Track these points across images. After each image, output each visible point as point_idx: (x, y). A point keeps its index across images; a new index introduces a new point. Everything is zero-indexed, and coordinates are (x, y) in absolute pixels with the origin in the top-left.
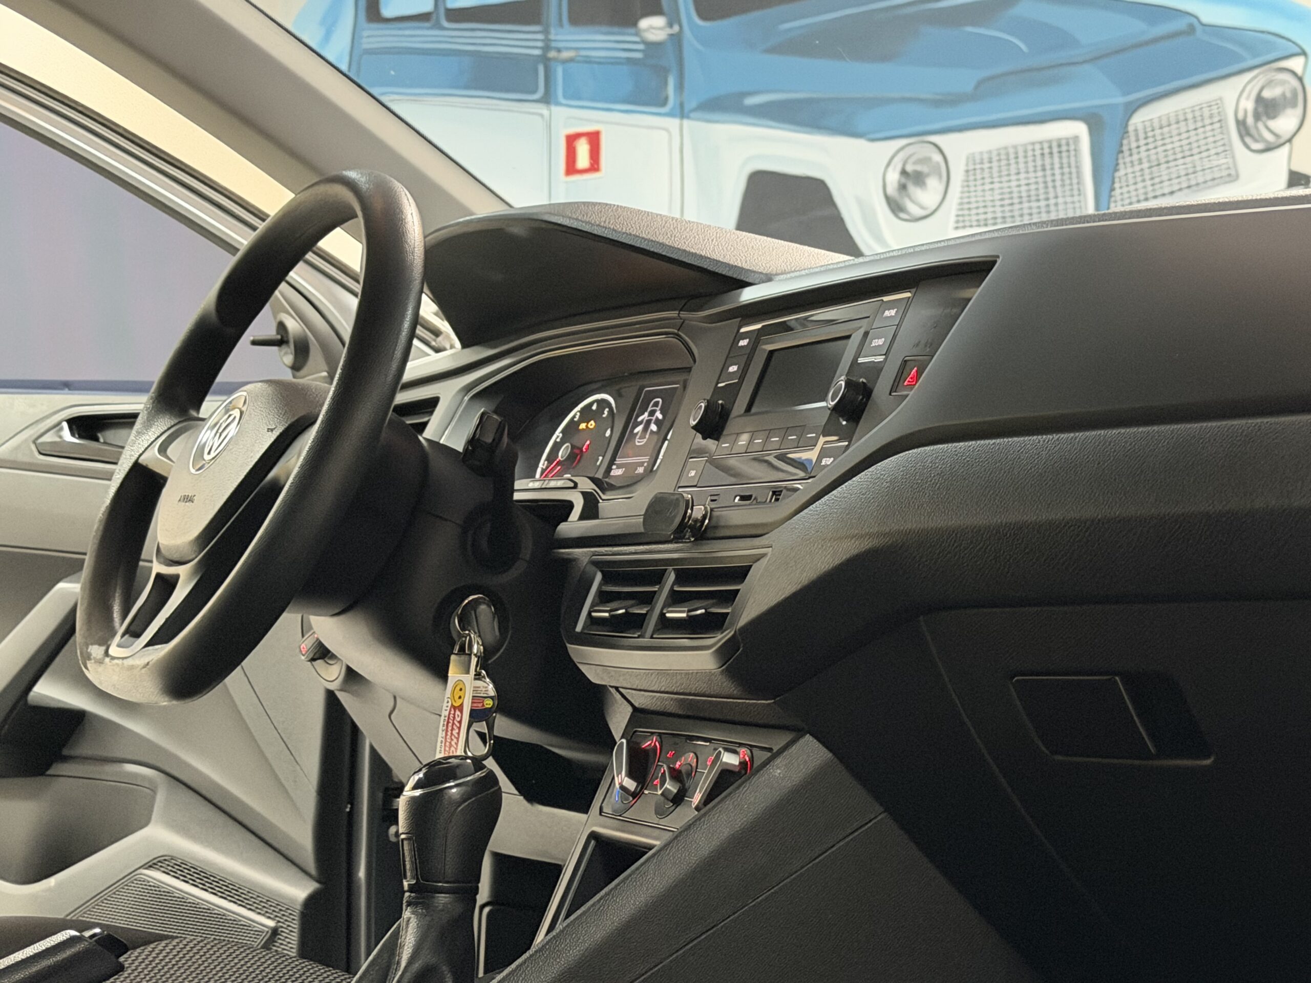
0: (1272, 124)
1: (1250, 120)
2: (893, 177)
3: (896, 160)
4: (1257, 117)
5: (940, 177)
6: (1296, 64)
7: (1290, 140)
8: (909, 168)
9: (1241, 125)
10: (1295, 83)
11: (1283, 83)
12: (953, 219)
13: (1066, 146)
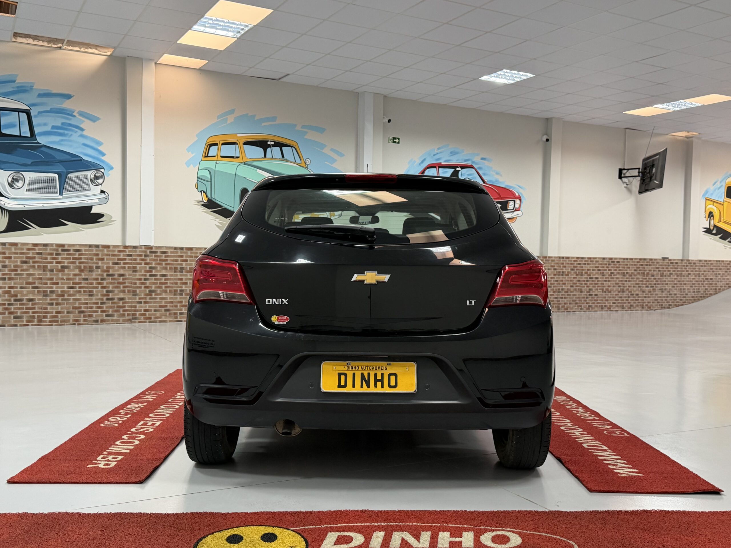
0: (97, 181)
1: (93, 179)
2: (10, 179)
3: (11, 175)
4: (94, 179)
5: (22, 181)
6: (103, 170)
7: (101, 184)
8: (14, 178)
9: (91, 180)
10: (102, 174)
11: (100, 173)
12: (25, 191)
13: (53, 179)
